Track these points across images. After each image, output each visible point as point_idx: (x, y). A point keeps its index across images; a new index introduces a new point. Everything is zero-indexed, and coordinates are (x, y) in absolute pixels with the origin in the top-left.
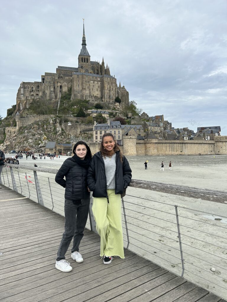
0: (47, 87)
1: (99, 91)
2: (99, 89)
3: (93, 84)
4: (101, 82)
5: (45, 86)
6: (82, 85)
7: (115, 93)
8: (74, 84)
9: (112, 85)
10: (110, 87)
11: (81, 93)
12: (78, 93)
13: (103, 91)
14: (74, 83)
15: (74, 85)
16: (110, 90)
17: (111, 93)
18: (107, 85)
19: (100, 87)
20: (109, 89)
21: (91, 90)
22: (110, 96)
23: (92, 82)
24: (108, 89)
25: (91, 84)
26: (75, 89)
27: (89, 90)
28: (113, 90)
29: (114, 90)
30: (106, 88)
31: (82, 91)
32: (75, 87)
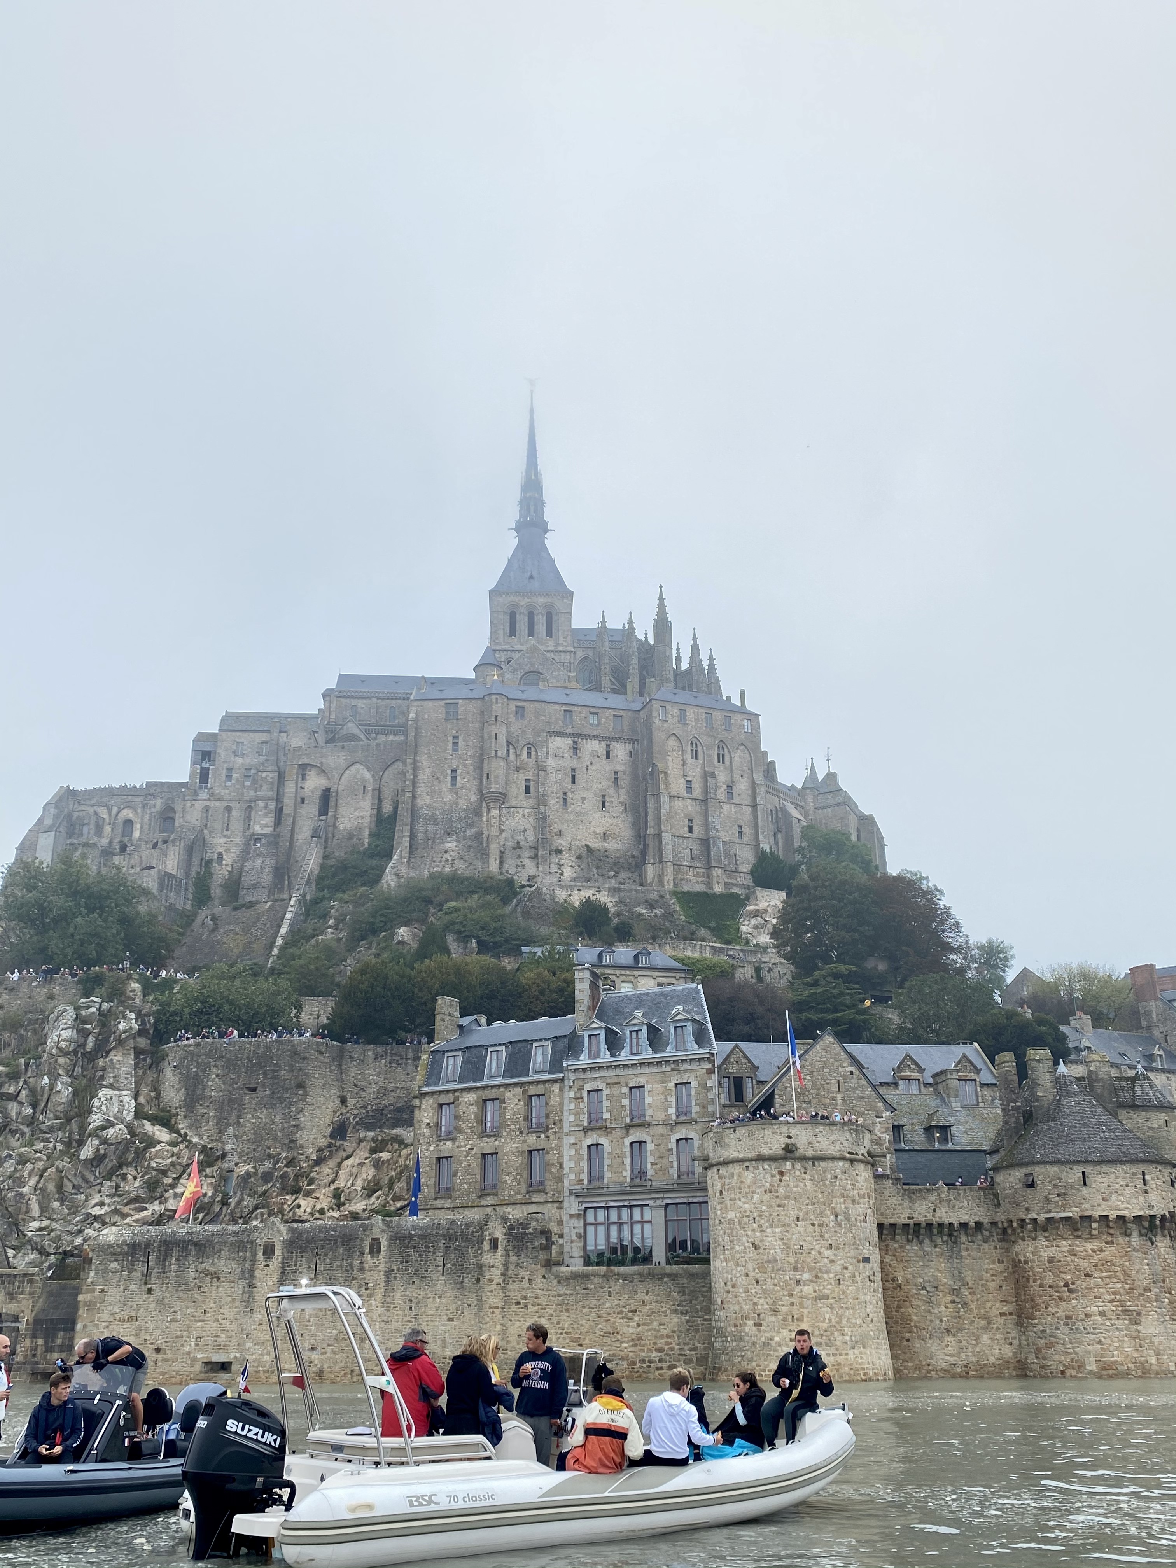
0: (229, 809)
1: (616, 807)
2: (618, 798)
3: (569, 762)
4: (633, 741)
5: (212, 804)
6: (481, 769)
7: (756, 817)
8: (415, 769)
9: (721, 758)
10: (707, 775)
11: (469, 833)
12: (449, 834)
13: (651, 804)
14: (415, 762)
15: (421, 776)
16: (704, 801)
17: (715, 821)
18: (684, 764)
19: (624, 782)
20: (697, 793)
21: (553, 802)
22: (706, 843)
23: (560, 744)
24: (689, 789)
25: (551, 762)
26: (424, 800)
27: (532, 802)
28: (730, 794)
29: (747, 801)
30: (678, 786)
31: (478, 813)
32: (421, 790)
